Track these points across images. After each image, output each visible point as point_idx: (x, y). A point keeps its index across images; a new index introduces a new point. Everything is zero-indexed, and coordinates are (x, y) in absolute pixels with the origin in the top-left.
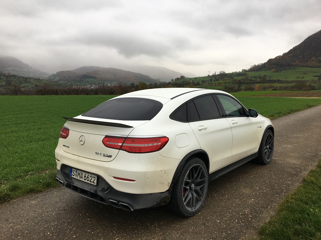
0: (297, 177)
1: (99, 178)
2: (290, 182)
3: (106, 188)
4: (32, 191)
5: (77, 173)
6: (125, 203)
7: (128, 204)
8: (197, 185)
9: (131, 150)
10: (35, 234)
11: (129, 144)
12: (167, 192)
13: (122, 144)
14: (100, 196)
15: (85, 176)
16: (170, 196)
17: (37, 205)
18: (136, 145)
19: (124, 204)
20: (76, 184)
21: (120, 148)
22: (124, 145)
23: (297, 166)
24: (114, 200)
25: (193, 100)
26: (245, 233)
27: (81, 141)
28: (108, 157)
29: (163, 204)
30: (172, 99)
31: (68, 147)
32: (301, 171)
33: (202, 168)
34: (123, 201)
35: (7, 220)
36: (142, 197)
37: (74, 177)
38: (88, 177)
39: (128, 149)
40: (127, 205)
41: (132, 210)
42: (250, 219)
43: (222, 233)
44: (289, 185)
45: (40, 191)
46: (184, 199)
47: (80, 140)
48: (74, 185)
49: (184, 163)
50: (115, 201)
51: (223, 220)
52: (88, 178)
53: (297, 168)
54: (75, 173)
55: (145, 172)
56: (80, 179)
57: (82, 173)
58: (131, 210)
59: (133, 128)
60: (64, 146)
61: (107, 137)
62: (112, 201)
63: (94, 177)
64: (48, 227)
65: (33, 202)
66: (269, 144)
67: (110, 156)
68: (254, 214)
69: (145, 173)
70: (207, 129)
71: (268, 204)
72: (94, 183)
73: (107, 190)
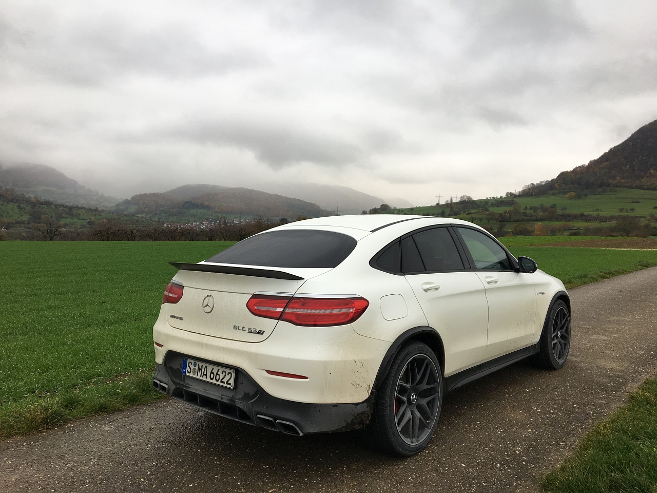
0: (618, 393)
1: (239, 373)
2: (604, 401)
3: (251, 393)
4: (103, 410)
5: (197, 368)
6: (287, 421)
7: (294, 423)
8: (421, 395)
9: (300, 321)
10: (116, 481)
11: (297, 309)
12: (365, 404)
13: (283, 310)
14: (239, 409)
15: (212, 373)
16: (371, 412)
17: (115, 433)
18: (309, 311)
19: (285, 422)
20: (195, 389)
21: (281, 317)
22: (287, 310)
23: (617, 373)
24: (266, 416)
25: (412, 236)
26: (516, 486)
27: (207, 305)
28: (257, 333)
29: (357, 427)
30: (373, 231)
31: (181, 319)
32: (626, 383)
33: (430, 364)
34: (285, 417)
35: (62, 457)
36: (319, 411)
37: (191, 375)
38: (217, 374)
39: (294, 318)
40: (292, 424)
41: (301, 434)
42: (524, 463)
43: (471, 484)
44: (601, 407)
45: (119, 410)
46: (397, 420)
47: (205, 304)
48: (189, 390)
49: (398, 348)
50: (268, 416)
51: (472, 463)
52: (218, 376)
53: (618, 376)
54: (192, 367)
55: (324, 362)
56: (201, 378)
57: (206, 367)
58: (299, 434)
59: (303, 281)
60: (172, 316)
61: (255, 296)
62: (262, 417)
63: (229, 373)
64: (139, 470)
65: (107, 429)
66: (562, 328)
67: (262, 333)
68: (532, 455)
69: (325, 364)
70: (439, 290)
71: (561, 439)
72: (230, 384)
73: (253, 396)
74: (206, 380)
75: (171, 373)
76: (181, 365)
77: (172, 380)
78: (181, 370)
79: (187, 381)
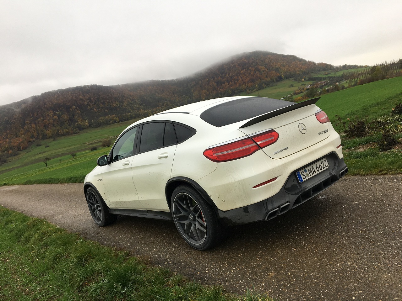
5: (308, 172)
38: (320, 166)
54: (305, 174)
56: (314, 175)
63: (324, 161)
73: (335, 165)
74: (316, 174)
75: (288, 192)
76: (294, 180)
77: (292, 195)
78: (296, 183)
79: (304, 186)
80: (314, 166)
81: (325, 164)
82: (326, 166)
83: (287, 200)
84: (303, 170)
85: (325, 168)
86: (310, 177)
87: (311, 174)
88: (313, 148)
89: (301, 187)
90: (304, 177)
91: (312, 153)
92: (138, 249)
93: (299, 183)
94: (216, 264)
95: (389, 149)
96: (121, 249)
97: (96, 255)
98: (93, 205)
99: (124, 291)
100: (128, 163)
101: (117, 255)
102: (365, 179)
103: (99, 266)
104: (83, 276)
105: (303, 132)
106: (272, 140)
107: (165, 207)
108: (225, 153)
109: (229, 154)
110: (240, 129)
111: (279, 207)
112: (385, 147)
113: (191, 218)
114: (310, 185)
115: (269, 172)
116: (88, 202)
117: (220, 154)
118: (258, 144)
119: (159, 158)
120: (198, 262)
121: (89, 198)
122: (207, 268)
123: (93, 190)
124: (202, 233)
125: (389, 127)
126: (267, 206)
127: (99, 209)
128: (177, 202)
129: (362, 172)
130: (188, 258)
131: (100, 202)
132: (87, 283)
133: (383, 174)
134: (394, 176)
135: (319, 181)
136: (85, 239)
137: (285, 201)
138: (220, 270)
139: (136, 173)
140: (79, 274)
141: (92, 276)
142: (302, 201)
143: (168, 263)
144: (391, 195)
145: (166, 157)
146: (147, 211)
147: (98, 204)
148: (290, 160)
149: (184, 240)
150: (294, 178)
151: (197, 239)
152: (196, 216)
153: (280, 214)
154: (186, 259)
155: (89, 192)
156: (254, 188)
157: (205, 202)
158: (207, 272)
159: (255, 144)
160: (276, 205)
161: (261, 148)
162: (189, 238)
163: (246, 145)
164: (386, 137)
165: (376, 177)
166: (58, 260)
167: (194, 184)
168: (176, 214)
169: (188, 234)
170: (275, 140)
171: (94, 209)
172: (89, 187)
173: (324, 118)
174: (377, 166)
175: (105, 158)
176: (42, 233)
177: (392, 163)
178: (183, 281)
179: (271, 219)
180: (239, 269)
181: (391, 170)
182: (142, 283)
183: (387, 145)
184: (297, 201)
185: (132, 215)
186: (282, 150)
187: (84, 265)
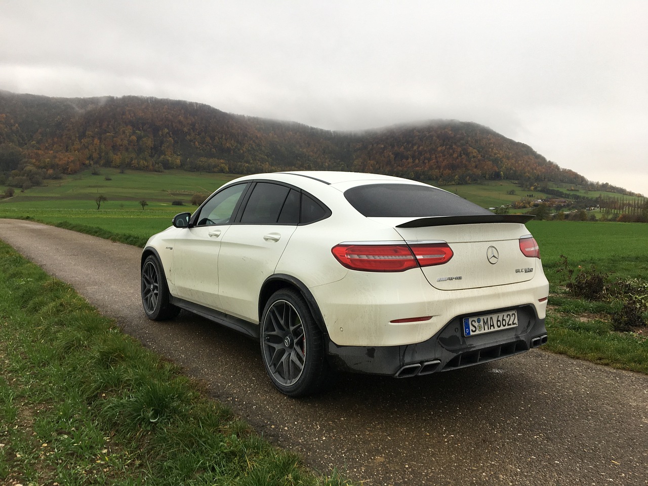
5: (482, 323)
15: (498, 321)
27: (493, 257)
38: (503, 320)
54: (476, 324)
56: (490, 331)
63: (512, 314)
72: (515, 324)
73: (528, 327)
74: (494, 330)
75: (443, 345)
76: (457, 330)
77: (447, 350)
78: (458, 334)
79: (469, 342)
80: (495, 317)
81: (513, 320)
82: (513, 324)
83: (437, 356)
84: (475, 319)
85: (510, 325)
86: (483, 331)
87: (486, 327)
88: (500, 289)
89: (464, 342)
90: (474, 329)
91: (497, 296)
92: (195, 368)
93: (463, 336)
94: (302, 421)
95: (627, 331)
96: (170, 361)
97: (131, 358)
98: (149, 283)
99: (155, 421)
100: (218, 233)
101: (162, 367)
102: (573, 364)
103: (129, 375)
104: (102, 382)
105: (492, 260)
106: (440, 259)
107: (253, 315)
108: (364, 257)
109: (369, 261)
110: (397, 229)
111: (421, 362)
112: (622, 325)
113: (287, 342)
114: (480, 345)
115: (423, 304)
116: (143, 276)
117: (356, 257)
118: (417, 259)
119: (265, 238)
120: (277, 410)
121: (146, 272)
122: (287, 423)
123: (156, 261)
124: (297, 369)
125: (640, 297)
126: (404, 356)
127: (155, 292)
128: (273, 312)
129: (572, 351)
130: (264, 401)
131: (161, 282)
132: (104, 395)
133: (602, 364)
134: (619, 371)
135: (497, 342)
136: (122, 331)
137: (433, 357)
138: (306, 431)
139: (225, 251)
140: (97, 377)
141: (116, 386)
142: (461, 365)
143: (233, 400)
144: (603, 397)
145: (276, 240)
146: (226, 315)
147: (156, 284)
148: (459, 297)
149: (268, 373)
150: (458, 326)
151: (286, 376)
152: (295, 341)
153: (420, 374)
154: (261, 402)
155: (148, 261)
156: (392, 322)
157: (314, 323)
158: (286, 428)
159: (412, 258)
160: (418, 358)
161: (420, 267)
162: (276, 372)
163: (398, 255)
164: (629, 310)
165: (591, 364)
166: (73, 349)
167: (305, 292)
168: (267, 330)
169: (275, 365)
170: (445, 259)
171: (149, 291)
172: (150, 254)
173: (533, 249)
174: (597, 348)
175: (187, 218)
176: (61, 305)
177: (622, 351)
178: (247, 431)
179: (404, 377)
180: (334, 438)
181: (617, 361)
182: (185, 417)
183: (626, 324)
184: (453, 362)
185: (201, 314)
186: (451, 279)
187: (108, 367)
